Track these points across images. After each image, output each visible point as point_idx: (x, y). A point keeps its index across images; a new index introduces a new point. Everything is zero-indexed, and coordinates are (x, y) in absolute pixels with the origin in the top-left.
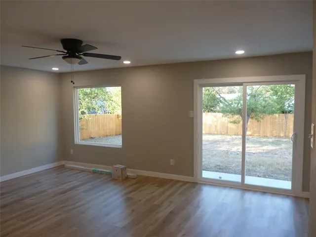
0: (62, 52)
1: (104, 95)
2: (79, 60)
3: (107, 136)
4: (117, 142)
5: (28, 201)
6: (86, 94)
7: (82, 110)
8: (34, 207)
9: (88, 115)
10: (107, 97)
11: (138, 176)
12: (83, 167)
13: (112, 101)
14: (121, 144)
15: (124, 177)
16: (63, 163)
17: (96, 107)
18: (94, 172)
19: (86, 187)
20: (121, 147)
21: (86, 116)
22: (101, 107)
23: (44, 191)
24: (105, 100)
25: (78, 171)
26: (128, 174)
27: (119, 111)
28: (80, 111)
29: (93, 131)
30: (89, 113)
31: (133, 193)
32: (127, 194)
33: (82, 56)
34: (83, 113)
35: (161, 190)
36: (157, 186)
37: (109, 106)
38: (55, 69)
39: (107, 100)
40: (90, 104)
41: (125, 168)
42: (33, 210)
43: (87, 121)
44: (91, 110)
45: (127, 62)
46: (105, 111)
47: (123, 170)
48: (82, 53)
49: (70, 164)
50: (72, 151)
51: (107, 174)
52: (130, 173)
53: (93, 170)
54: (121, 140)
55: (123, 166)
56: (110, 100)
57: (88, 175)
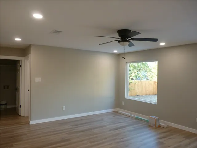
0: (118, 38)
1: (146, 68)
2: (128, 43)
3: (147, 95)
4: (154, 100)
5: (95, 131)
6: (135, 67)
7: (132, 77)
8: (97, 135)
9: (135, 81)
10: (148, 69)
11: (168, 127)
12: (129, 114)
13: (152, 72)
14: (156, 102)
15: (157, 126)
16: (118, 109)
17: (141, 76)
18: (137, 119)
19: (131, 128)
20: (156, 104)
21: (134, 81)
22: (144, 76)
23: (105, 126)
24: (146, 71)
25: (127, 116)
26: (160, 124)
27: (155, 79)
28: (130, 78)
29: (138, 91)
30: (136, 80)
31: (164, 139)
32: (159, 138)
33: (130, 40)
34: (132, 79)
35: (187, 141)
36: (184, 137)
37: (149, 75)
38: (116, 51)
39: (148, 72)
40: (137, 74)
41: (159, 119)
42: (97, 137)
43: (135, 84)
44: (137, 78)
45: (162, 44)
46: (146, 79)
47: (156, 120)
48: (130, 38)
49: (121, 111)
50: (123, 102)
51: (145, 121)
52: (162, 123)
53: (136, 117)
54: (156, 99)
55: (157, 118)
56: (150, 71)
57: (132, 120)
